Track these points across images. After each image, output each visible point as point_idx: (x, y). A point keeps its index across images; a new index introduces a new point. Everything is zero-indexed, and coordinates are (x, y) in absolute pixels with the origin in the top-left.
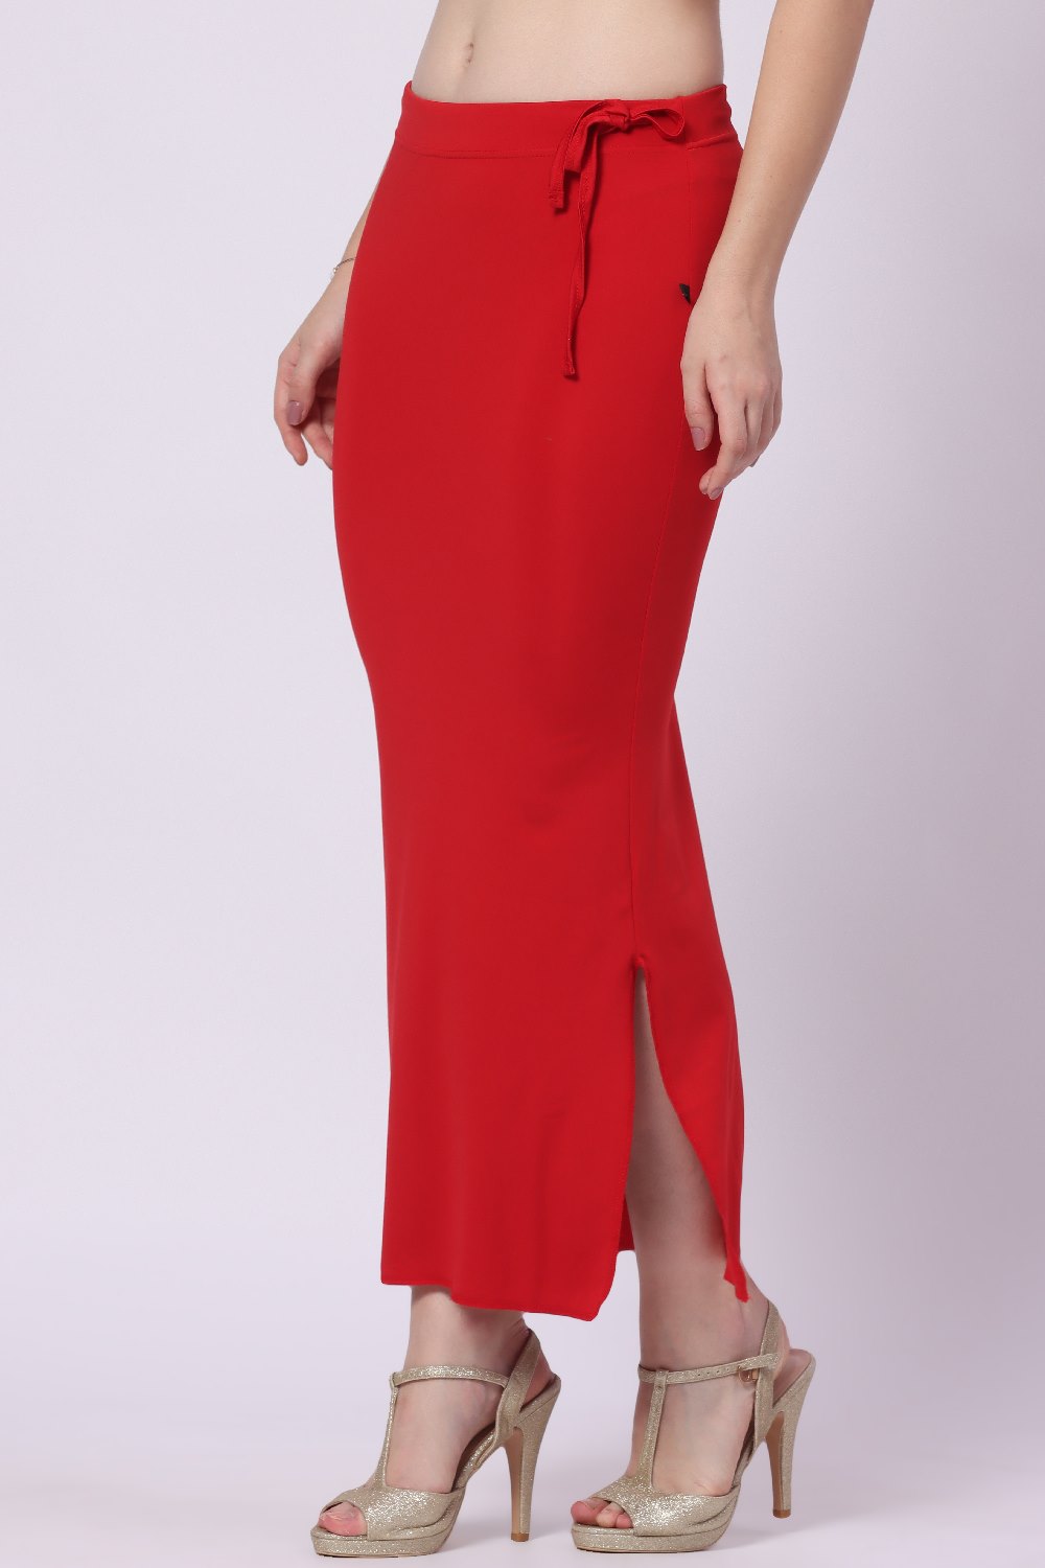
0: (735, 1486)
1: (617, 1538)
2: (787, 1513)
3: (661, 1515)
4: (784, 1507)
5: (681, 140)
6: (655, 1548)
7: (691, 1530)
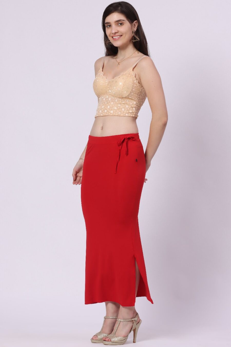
0: (127, 336)
1: (110, 343)
2: (135, 342)
3: (115, 339)
4: (135, 341)
5: (134, 140)
6: (114, 344)
7: (120, 342)
